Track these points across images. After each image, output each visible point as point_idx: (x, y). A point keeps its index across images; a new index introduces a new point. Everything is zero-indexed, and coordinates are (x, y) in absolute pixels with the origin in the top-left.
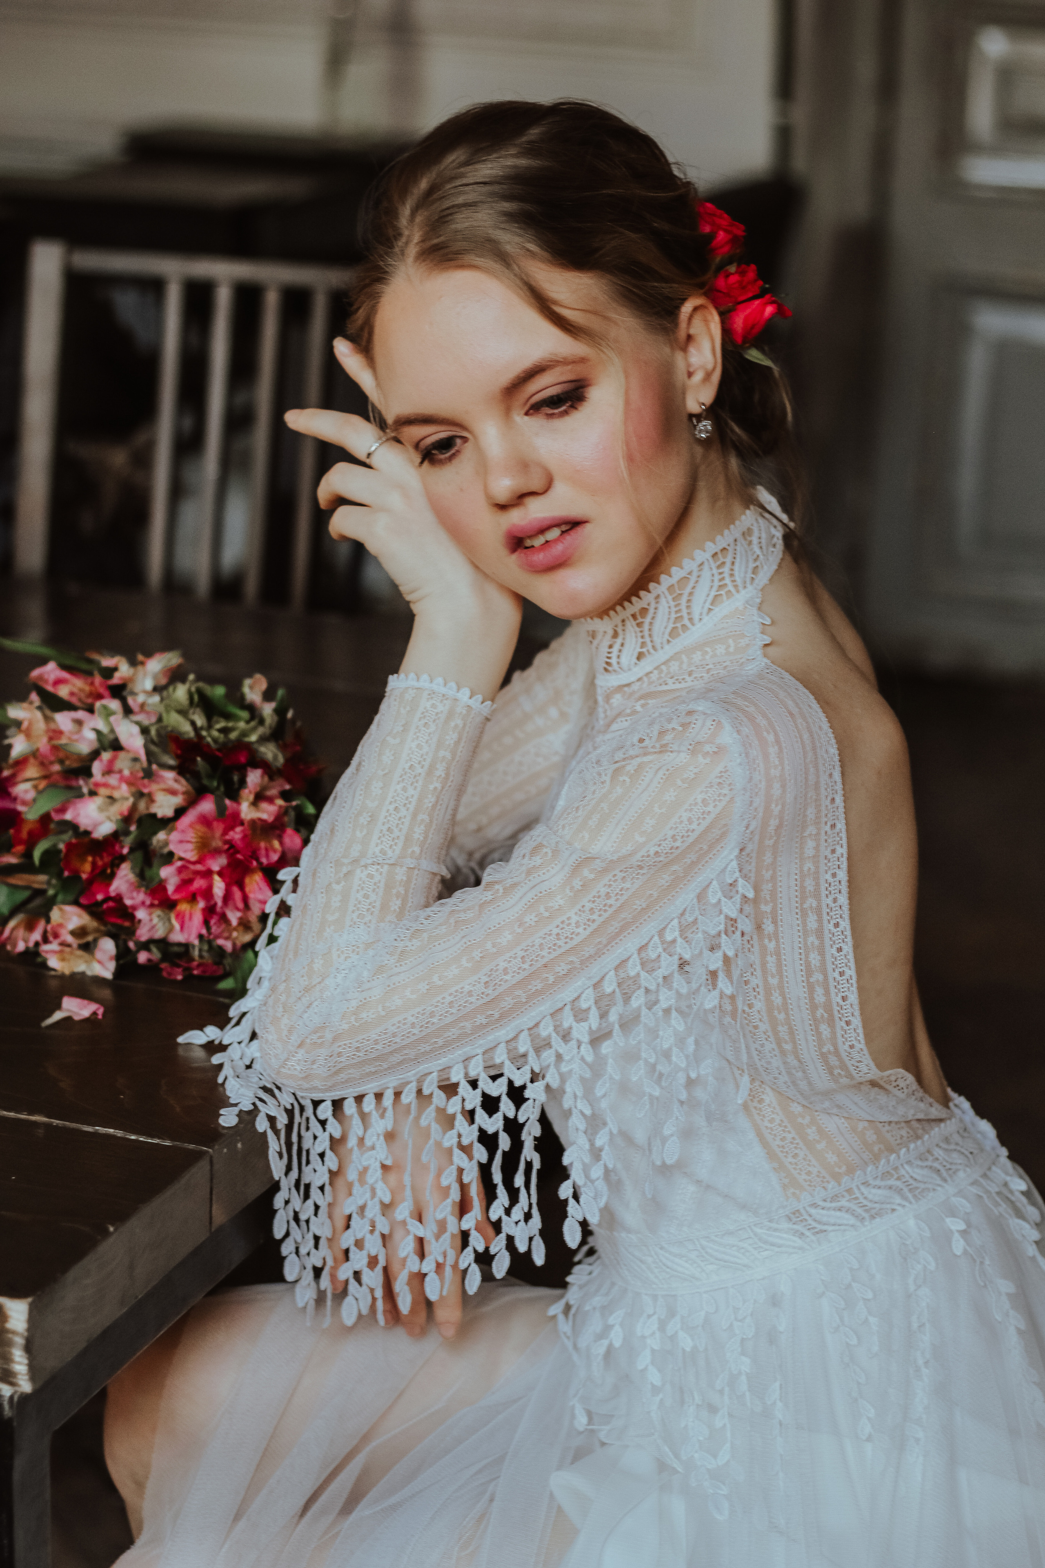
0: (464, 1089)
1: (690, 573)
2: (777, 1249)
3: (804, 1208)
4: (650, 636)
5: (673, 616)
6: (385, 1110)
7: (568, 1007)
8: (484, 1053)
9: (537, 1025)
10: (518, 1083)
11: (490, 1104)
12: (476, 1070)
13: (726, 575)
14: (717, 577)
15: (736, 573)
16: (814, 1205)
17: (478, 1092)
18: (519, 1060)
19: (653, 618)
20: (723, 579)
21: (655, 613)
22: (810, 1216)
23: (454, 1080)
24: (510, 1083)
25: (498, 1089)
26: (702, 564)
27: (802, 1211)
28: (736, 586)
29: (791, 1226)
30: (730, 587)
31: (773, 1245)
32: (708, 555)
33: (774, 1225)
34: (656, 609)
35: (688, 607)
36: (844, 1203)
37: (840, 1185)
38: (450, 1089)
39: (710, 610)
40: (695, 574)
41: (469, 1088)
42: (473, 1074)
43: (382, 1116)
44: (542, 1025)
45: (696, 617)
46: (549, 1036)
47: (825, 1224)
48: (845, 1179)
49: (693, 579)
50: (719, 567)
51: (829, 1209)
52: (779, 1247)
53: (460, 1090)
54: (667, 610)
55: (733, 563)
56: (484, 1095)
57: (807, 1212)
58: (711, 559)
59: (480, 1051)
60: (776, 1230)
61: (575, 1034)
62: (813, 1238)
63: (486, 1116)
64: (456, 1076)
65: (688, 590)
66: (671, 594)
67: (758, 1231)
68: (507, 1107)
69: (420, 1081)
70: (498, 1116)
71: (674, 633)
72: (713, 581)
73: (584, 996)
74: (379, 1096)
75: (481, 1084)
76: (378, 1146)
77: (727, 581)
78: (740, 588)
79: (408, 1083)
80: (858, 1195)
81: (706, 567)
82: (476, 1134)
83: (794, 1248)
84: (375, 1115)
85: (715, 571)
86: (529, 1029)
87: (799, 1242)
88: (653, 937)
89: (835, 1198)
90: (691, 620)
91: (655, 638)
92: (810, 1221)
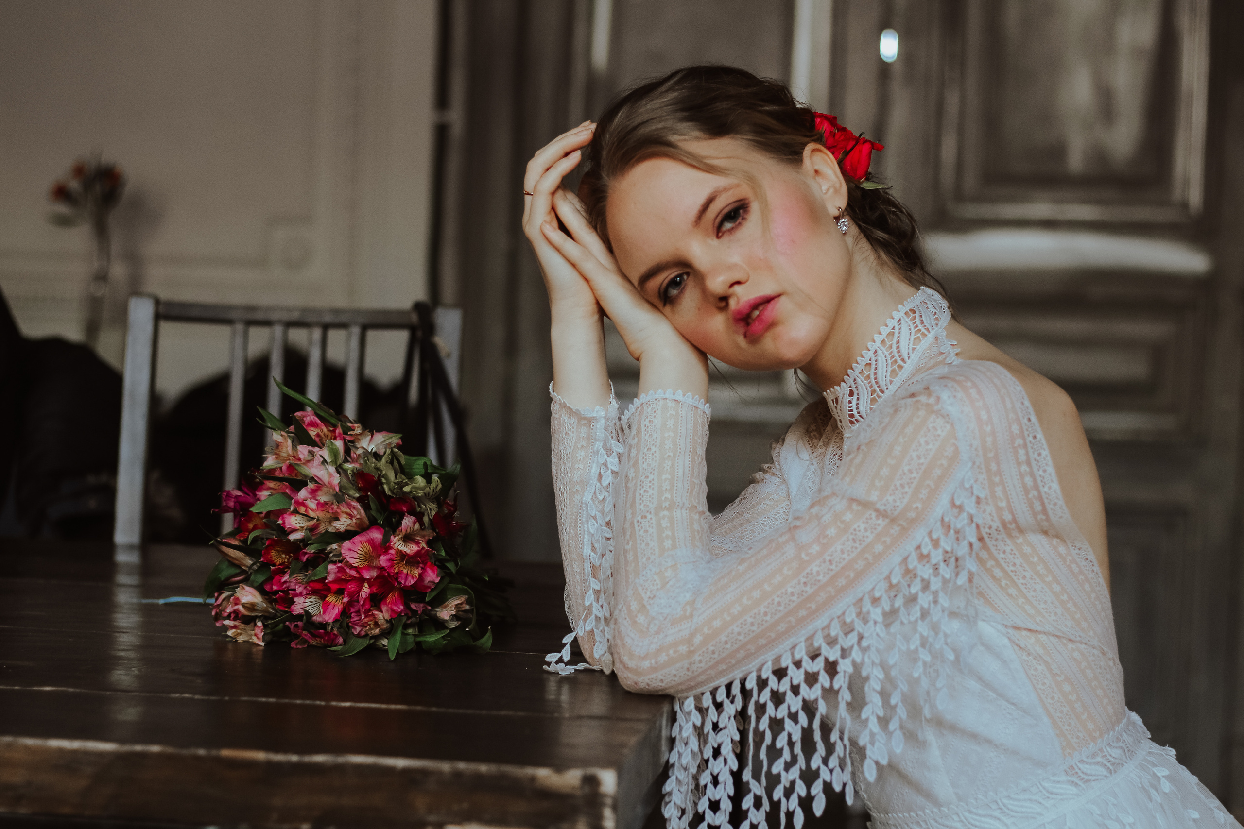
0: (792, 671)
1: (893, 328)
2: (1059, 797)
3: (1076, 763)
4: (877, 383)
5: (890, 361)
6: (734, 697)
7: (867, 596)
8: (806, 640)
9: (844, 613)
10: (832, 659)
11: (811, 679)
12: (801, 653)
13: (918, 323)
14: (912, 327)
15: (924, 321)
16: (1082, 761)
17: (802, 671)
18: (832, 642)
19: (876, 369)
20: (917, 326)
21: (876, 364)
22: (1080, 769)
23: (784, 665)
24: (826, 659)
25: (818, 666)
26: (900, 320)
27: (1074, 766)
28: (927, 329)
29: (1069, 778)
30: (923, 330)
31: (1057, 794)
32: (902, 314)
33: (1056, 779)
34: (876, 361)
35: (899, 352)
36: (1099, 759)
37: (1096, 746)
38: (780, 673)
39: (914, 349)
40: (897, 328)
41: (795, 668)
42: (797, 657)
43: (732, 702)
44: (847, 614)
45: (906, 356)
46: (852, 622)
47: (1089, 775)
48: (1099, 741)
49: (896, 331)
50: (911, 320)
51: (1091, 764)
52: (1061, 795)
53: (790, 672)
54: (884, 359)
55: (921, 316)
56: (806, 673)
57: (1078, 767)
58: (904, 316)
59: (803, 639)
60: (1059, 782)
61: (873, 616)
62: (1083, 785)
63: (807, 688)
64: (786, 662)
65: (895, 339)
66: (885, 347)
67: (1046, 785)
68: (824, 680)
69: (759, 670)
70: (817, 688)
71: (894, 373)
72: (910, 330)
73: (877, 588)
74: (729, 687)
75: (804, 664)
76: (729, 726)
77: (920, 327)
78: (930, 330)
79: (750, 673)
80: (1106, 753)
81: (902, 321)
82: (800, 704)
83: (1072, 795)
84: (727, 702)
85: (910, 323)
86: (838, 617)
87: (1074, 790)
88: (924, 537)
89: (1094, 755)
90: (903, 360)
91: (881, 383)
92: (1080, 774)
